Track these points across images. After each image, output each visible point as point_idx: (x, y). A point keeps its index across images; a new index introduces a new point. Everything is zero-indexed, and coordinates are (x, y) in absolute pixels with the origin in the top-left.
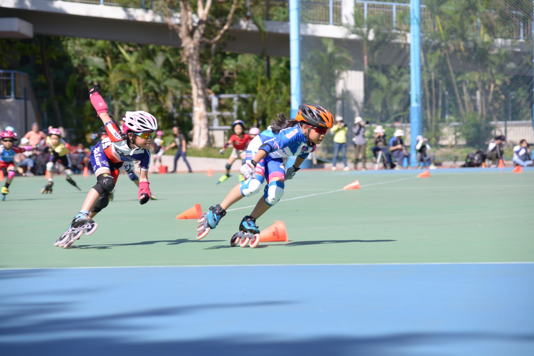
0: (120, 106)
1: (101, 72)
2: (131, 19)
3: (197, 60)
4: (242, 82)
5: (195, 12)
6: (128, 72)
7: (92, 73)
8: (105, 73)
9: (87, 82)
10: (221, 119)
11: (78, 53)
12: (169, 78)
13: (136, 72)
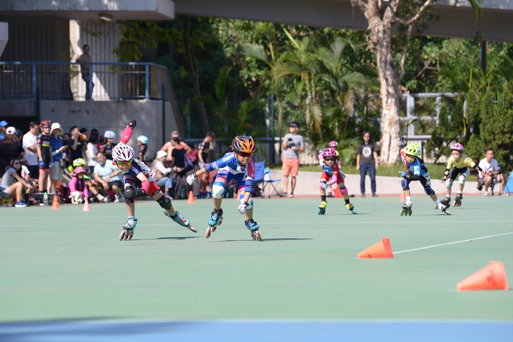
0: (284, 108)
1: (261, 64)
3: (387, 47)
4: (447, 75)
6: (296, 63)
7: (250, 65)
8: (266, 65)
9: (243, 77)
10: (419, 125)
11: (232, 39)
12: (350, 72)
13: (307, 63)
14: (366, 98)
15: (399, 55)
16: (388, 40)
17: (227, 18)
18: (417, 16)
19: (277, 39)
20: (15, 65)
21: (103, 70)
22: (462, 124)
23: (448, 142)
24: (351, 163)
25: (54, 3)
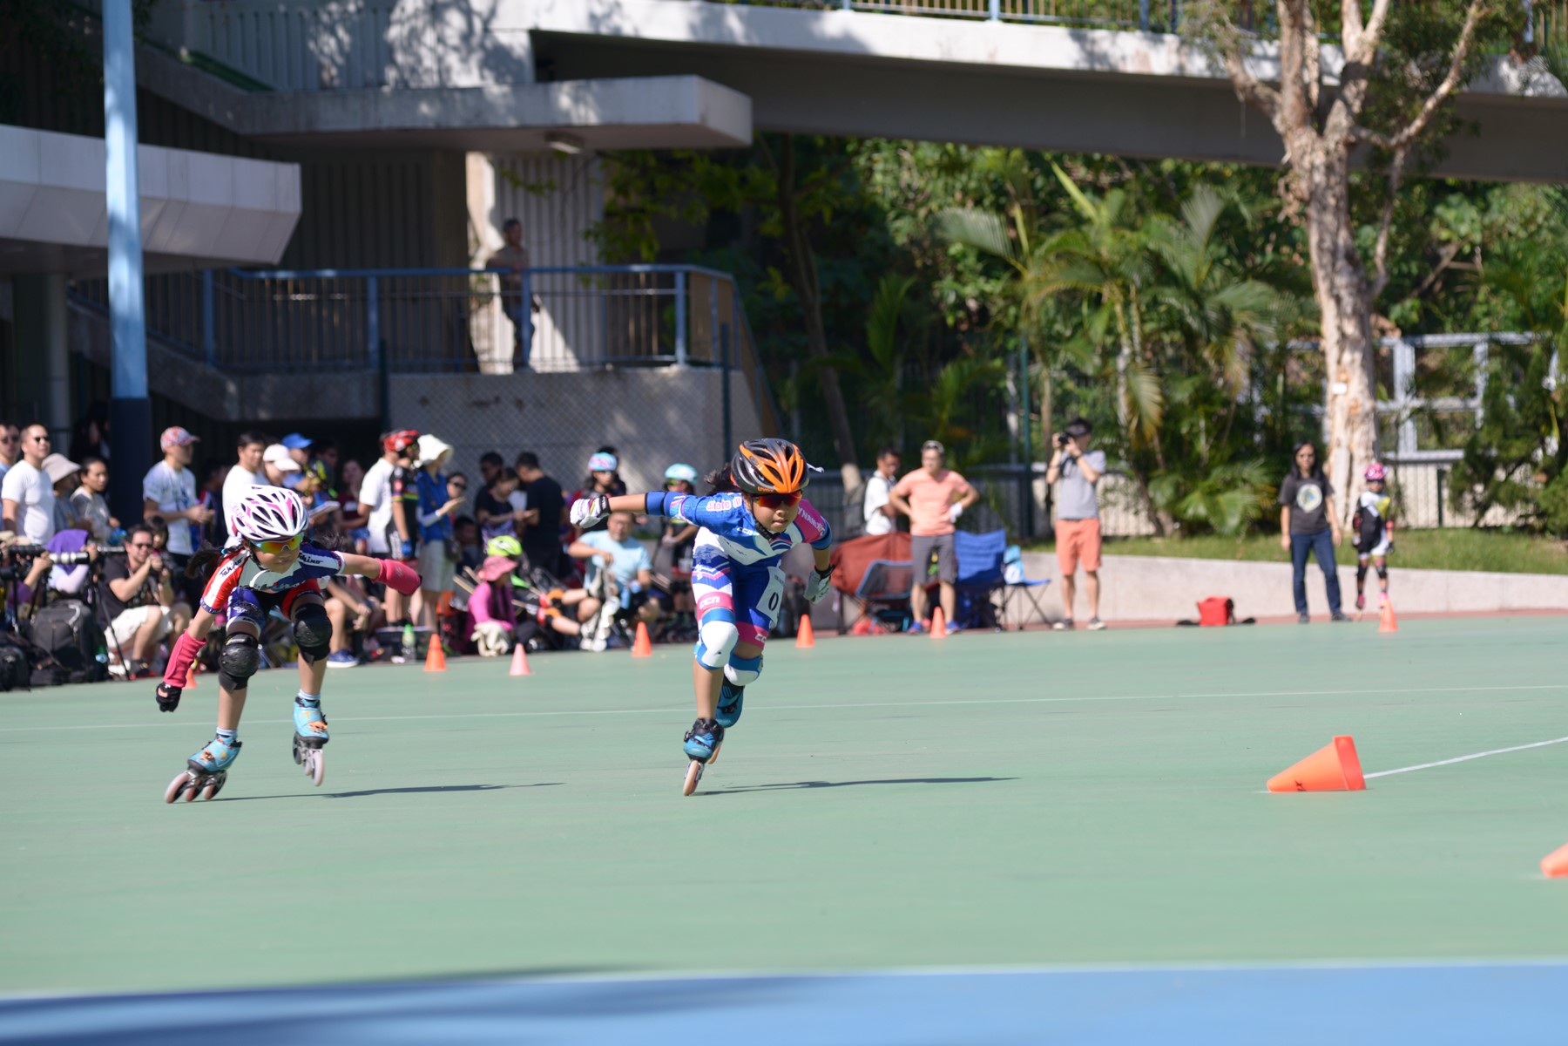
0: (1058, 383)
1: (991, 264)
2: (1099, 67)
3: (1337, 210)
4: (1501, 285)
5: (1333, 36)
6: (1086, 258)
7: (960, 267)
8: (1007, 266)
9: (942, 299)
10: (1428, 425)
11: (911, 195)
12: (1236, 279)
13: (1117, 258)
14: (1283, 352)
15: (1367, 231)
16: (1339, 190)
17: (895, 140)
18: (1418, 123)
19: (1035, 193)
20: (319, 280)
21: (558, 287)
22: (1547, 419)
23: (1511, 469)
24: (1244, 529)
25: (424, 108)
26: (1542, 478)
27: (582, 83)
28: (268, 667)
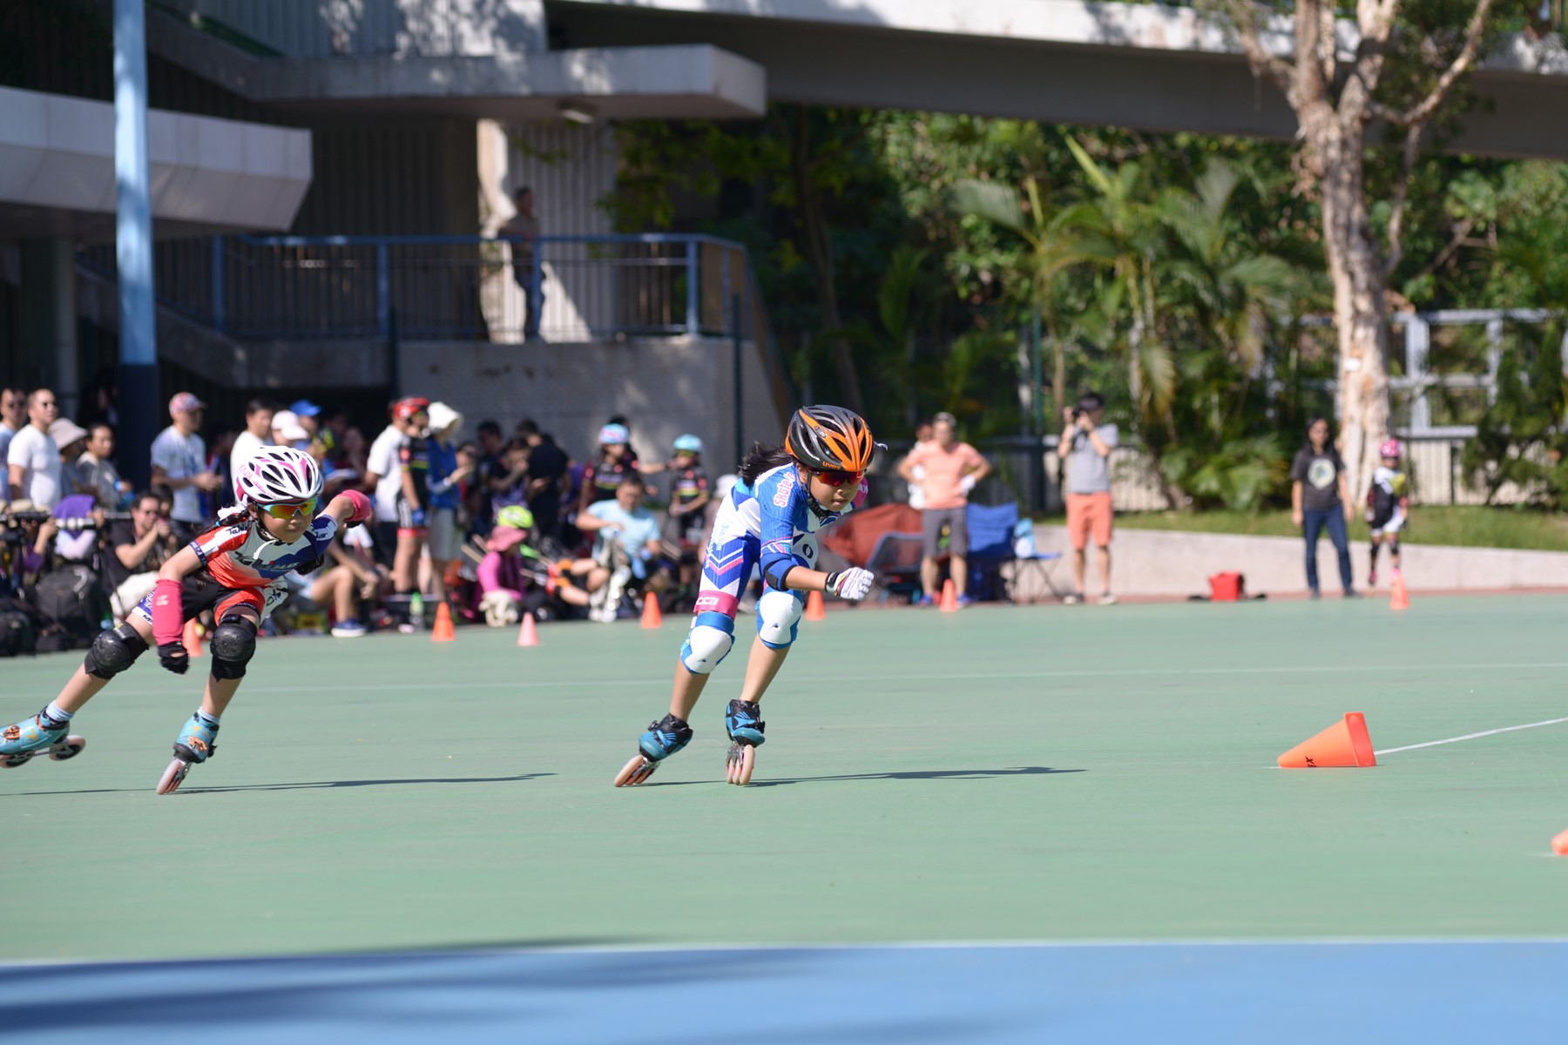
0: (1071, 357)
1: (1005, 236)
2: (1114, 40)
3: (1351, 186)
4: (1516, 262)
5: (1349, 11)
6: (1100, 232)
7: (974, 239)
8: (1020, 239)
9: (955, 271)
10: (1441, 402)
11: (923, 166)
12: (1248, 255)
13: (1130, 232)
14: (1296, 329)
15: (1382, 207)
16: (1354, 165)
17: (909, 112)
18: (1433, 100)
19: (1049, 166)
20: (329, 248)
21: (570, 256)
23: (1523, 445)
24: (1256, 504)
25: (437, 76)
26: (1555, 455)
27: (594, 52)
28: (274, 634)
